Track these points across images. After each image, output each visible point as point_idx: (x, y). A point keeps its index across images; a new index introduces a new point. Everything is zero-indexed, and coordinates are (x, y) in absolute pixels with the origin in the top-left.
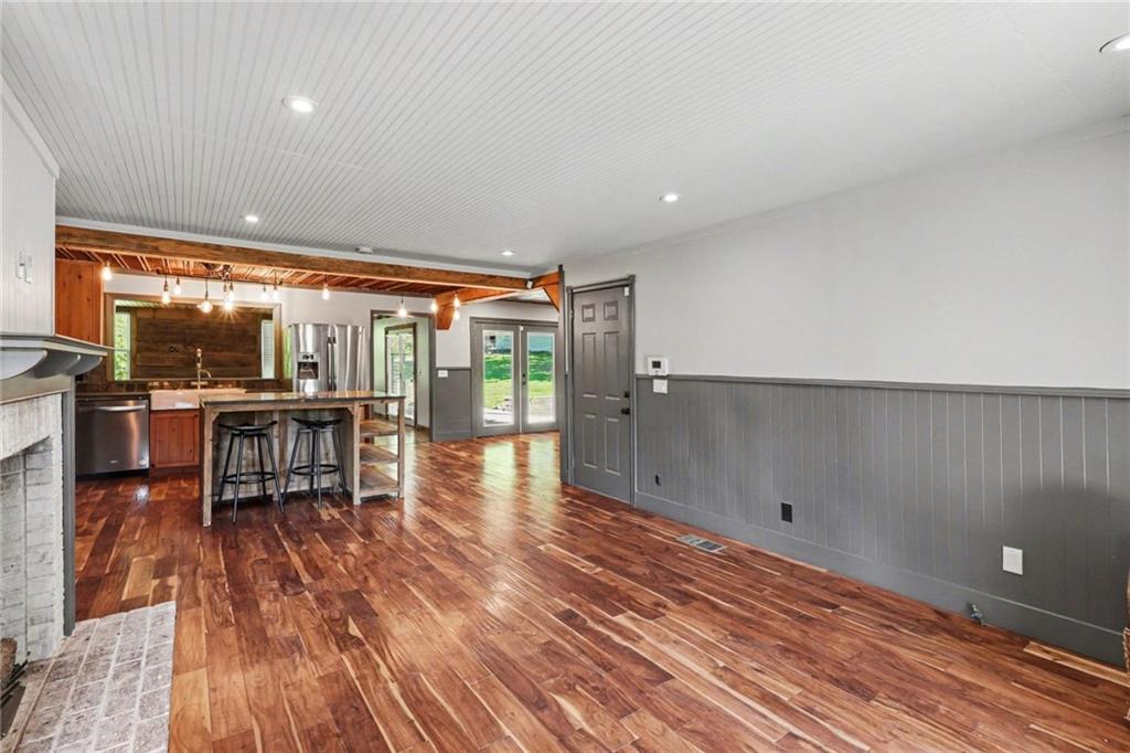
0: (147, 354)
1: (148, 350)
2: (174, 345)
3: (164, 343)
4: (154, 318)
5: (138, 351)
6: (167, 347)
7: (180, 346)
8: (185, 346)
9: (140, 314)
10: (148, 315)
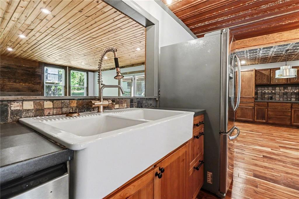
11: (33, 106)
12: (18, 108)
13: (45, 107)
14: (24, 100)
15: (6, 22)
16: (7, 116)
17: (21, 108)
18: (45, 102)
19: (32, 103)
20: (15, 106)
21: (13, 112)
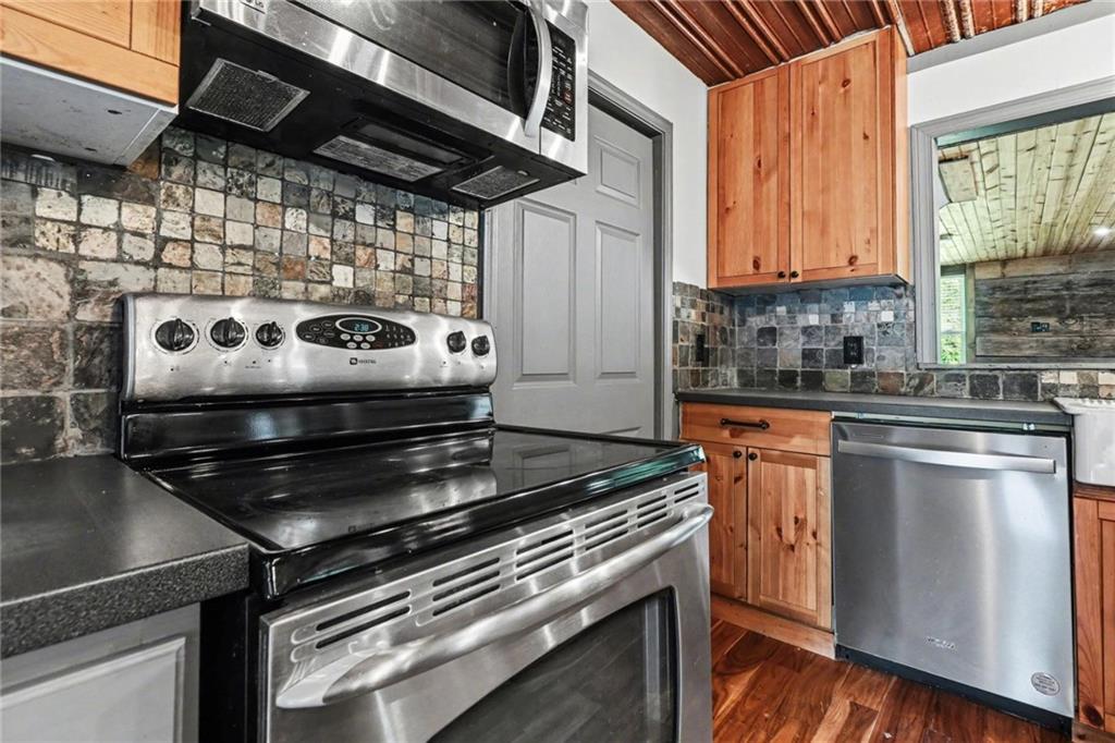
0: (995, 337)
1: (994, 330)
2: (1041, 320)
3: (1022, 316)
4: (1004, 276)
5: (978, 333)
6: (1027, 323)
7: (1052, 321)
8: (1062, 320)
9: (981, 274)
10: (992, 273)
11: (1076, 378)
12: (1052, 381)
13: (1100, 383)
14: (1059, 369)
15: (1075, 181)
16: (1036, 392)
17: (1057, 382)
18: (1100, 374)
19: (1074, 374)
20: (1047, 378)
21: (1044, 387)
